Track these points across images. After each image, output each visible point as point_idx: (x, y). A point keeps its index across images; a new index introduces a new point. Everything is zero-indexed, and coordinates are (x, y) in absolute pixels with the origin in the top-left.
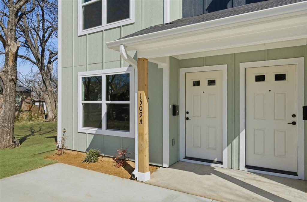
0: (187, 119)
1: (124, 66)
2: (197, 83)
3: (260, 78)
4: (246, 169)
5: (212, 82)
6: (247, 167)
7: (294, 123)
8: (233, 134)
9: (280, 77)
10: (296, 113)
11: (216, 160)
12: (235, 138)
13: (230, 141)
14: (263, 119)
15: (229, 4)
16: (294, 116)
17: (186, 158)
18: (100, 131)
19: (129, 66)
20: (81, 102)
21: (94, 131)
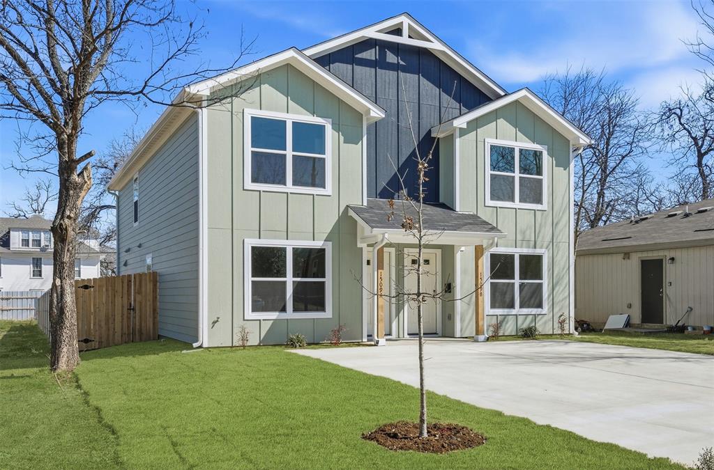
1: (319, 239)
6: (409, 334)
8: (399, 308)
12: (401, 311)
13: (397, 314)
16: (434, 291)
18: (283, 316)
19: (325, 241)
20: (249, 279)
21: (274, 315)
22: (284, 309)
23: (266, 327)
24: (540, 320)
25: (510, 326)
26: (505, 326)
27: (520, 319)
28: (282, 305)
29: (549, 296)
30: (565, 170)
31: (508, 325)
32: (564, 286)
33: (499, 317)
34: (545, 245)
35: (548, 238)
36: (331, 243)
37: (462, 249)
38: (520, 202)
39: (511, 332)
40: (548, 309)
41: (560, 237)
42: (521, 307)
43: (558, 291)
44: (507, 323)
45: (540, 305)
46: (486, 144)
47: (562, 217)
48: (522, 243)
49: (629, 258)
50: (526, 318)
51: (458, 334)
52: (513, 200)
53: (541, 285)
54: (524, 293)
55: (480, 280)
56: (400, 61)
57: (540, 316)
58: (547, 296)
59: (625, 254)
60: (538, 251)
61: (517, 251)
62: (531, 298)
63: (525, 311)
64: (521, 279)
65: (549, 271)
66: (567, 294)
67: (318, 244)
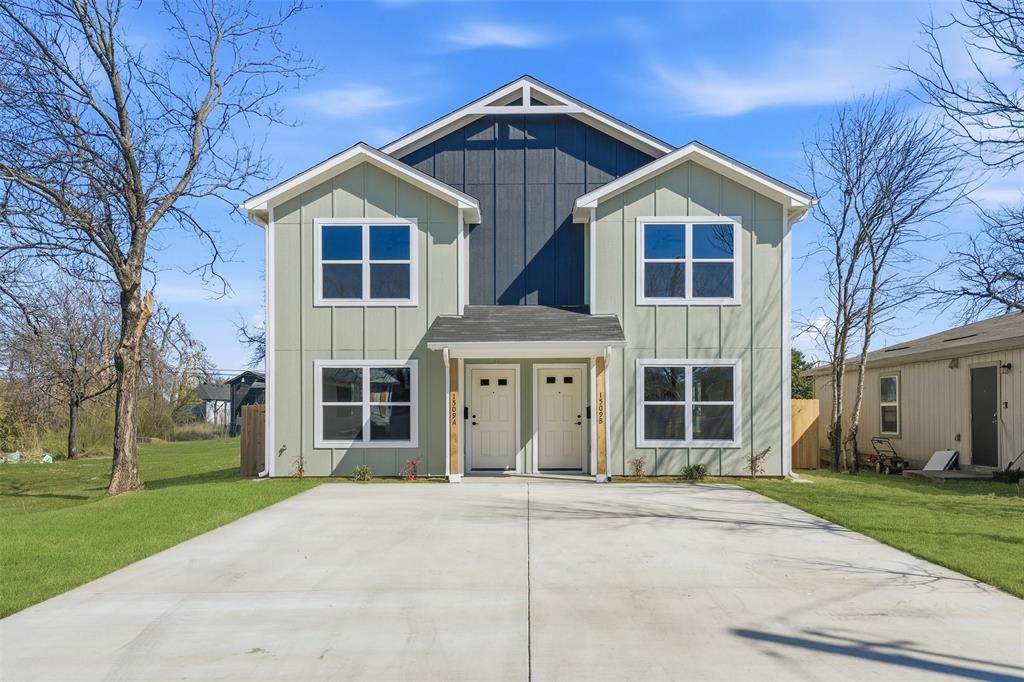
0: (474, 424)
1: (402, 358)
2: (485, 382)
3: (551, 380)
5: (502, 382)
6: (539, 469)
7: (579, 423)
8: (526, 436)
9: (568, 380)
10: (581, 414)
12: (528, 441)
13: (523, 445)
14: (554, 421)
15: (522, 301)
16: (579, 416)
17: (473, 470)
18: (359, 444)
19: (410, 358)
20: (320, 404)
21: (348, 444)
22: (360, 437)
23: (338, 457)
24: (728, 456)
25: (676, 462)
26: (669, 463)
27: (695, 454)
28: (358, 432)
29: (744, 424)
30: (773, 246)
31: (673, 463)
32: (772, 409)
33: (659, 451)
34: (737, 352)
35: (744, 341)
36: (416, 361)
38: (694, 296)
41: (764, 341)
42: (695, 437)
43: (761, 416)
44: (671, 460)
45: (729, 435)
46: (638, 223)
47: (769, 312)
48: (698, 352)
49: (957, 366)
50: (703, 454)
52: (682, 295)
53: (730, 407)
55: (599, 402)
56: (527, 135)
57: (729, 451)
59: (953, 359)
61: (689, 363)
63: (701, 443)
64: (695, 400)
65: (744, 389)
66: (778, 419)
67: (400, 363)
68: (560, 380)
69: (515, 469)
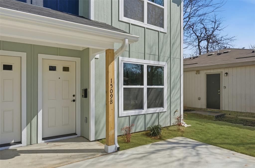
3: (52, 68)
4: (43, 141)
6: (44, 139)
7: (74, 101)
9: (66, 69)
10: (75, 94)
11: (13, 142)
12: (34, 117)
13: (29, 121)
14: (55, 99)
16: (74, 96)
24: (162, 116)
25: (140, 123)
26: (137, 123)
27: (148, 117)
29: (168, 98)
32: (177, 90)
33: (131, 117)
34: (166, 58)
35: (168, 54)
37: (97, 57)
38: (148, 23)
39: (141, 128)
40: (167, 108)
41: (175, 55)
42: (149, 107)
44: (138, 121)
45: (162, 105)
47: (176, 40)
48: (150, 57)
49: (199, 73)
50: (152, 116)
51: (92, 138)
52: (142, 21)
53: (162, 89)
54: (150, 96)
55: (110, 87)
57: (162, 114)
58: (166, 98)
59: (197, 71)
60: (161, 64)
61: (146, 62)
62: (156, 99)
63: (152, 110)
64: (148, 85)
65: (168, 79)
68: (60, 68)
69: (20, 142)
